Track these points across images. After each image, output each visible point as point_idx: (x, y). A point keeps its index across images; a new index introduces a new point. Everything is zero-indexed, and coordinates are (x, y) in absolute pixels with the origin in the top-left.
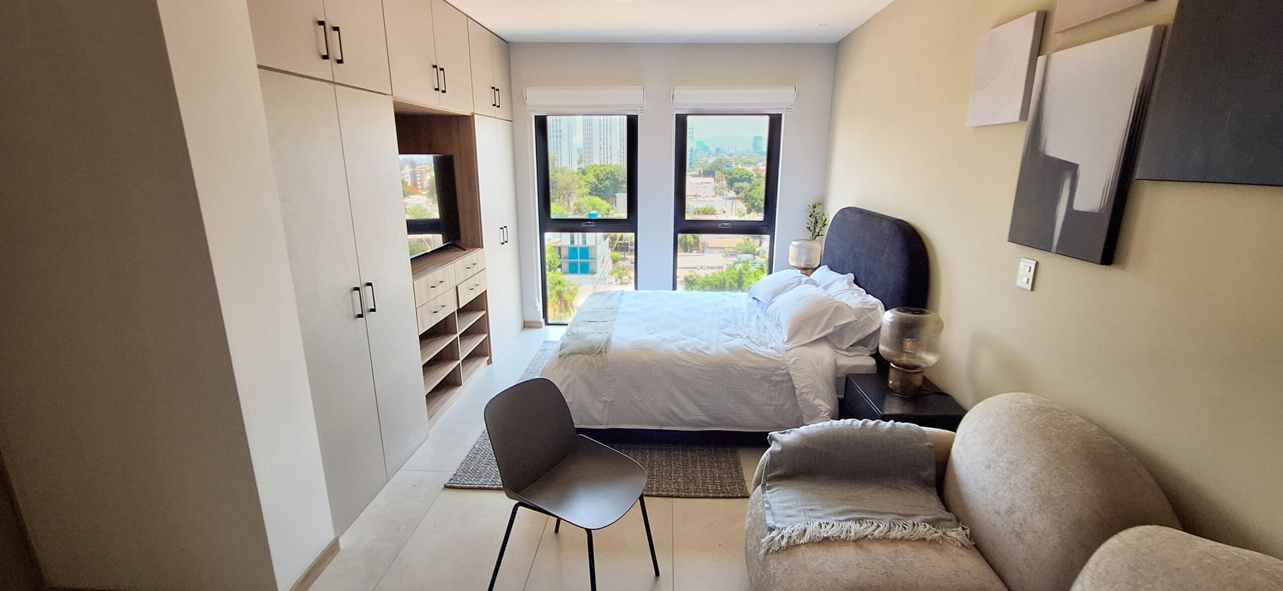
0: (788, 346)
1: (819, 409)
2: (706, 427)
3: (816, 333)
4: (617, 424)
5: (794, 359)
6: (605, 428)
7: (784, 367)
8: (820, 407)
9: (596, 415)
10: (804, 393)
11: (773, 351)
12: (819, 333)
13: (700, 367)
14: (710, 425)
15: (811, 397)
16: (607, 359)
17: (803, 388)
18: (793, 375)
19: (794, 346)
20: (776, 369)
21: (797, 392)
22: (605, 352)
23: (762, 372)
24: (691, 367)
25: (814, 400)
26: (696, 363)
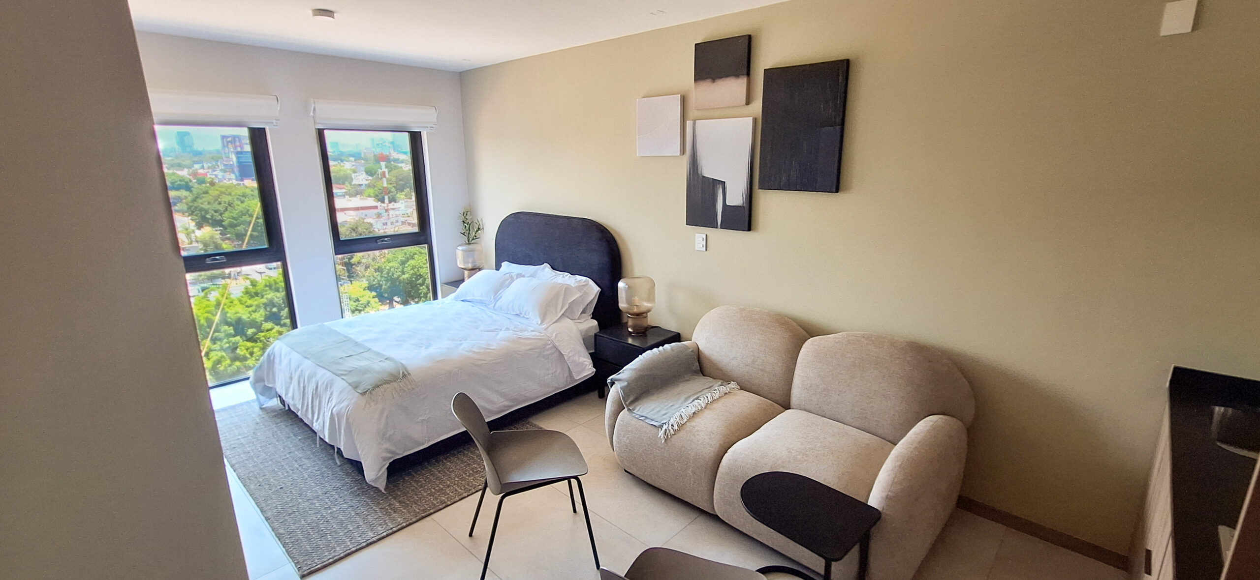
0: (544, 326)
1: (585, 364)
2: (508, 410)
3: (558, 310)
4: (436, 438)
5: (554, 334)
6: (427, 446)
7: (549, 342)
8: (585, 363)
9: (416, 436)
10: (571, 356)
11: (533, 333)
12: (561, 310)
13: (494, 361)
14: (511, 407)
15: (576, 358)
16: (413, 379)
17: (569, 353)
18: (559, 345)
19: (549, 325)
20: (545, 345)
21: (566, 358)
22: (409, 374)
23: (537, 350)
24: (486, 363)
25: (579, 359)
26: (491, 359)
